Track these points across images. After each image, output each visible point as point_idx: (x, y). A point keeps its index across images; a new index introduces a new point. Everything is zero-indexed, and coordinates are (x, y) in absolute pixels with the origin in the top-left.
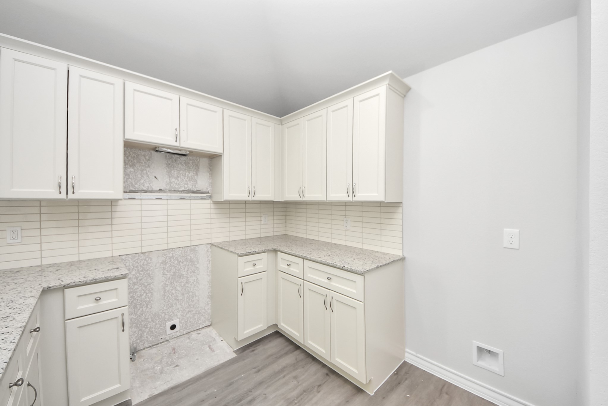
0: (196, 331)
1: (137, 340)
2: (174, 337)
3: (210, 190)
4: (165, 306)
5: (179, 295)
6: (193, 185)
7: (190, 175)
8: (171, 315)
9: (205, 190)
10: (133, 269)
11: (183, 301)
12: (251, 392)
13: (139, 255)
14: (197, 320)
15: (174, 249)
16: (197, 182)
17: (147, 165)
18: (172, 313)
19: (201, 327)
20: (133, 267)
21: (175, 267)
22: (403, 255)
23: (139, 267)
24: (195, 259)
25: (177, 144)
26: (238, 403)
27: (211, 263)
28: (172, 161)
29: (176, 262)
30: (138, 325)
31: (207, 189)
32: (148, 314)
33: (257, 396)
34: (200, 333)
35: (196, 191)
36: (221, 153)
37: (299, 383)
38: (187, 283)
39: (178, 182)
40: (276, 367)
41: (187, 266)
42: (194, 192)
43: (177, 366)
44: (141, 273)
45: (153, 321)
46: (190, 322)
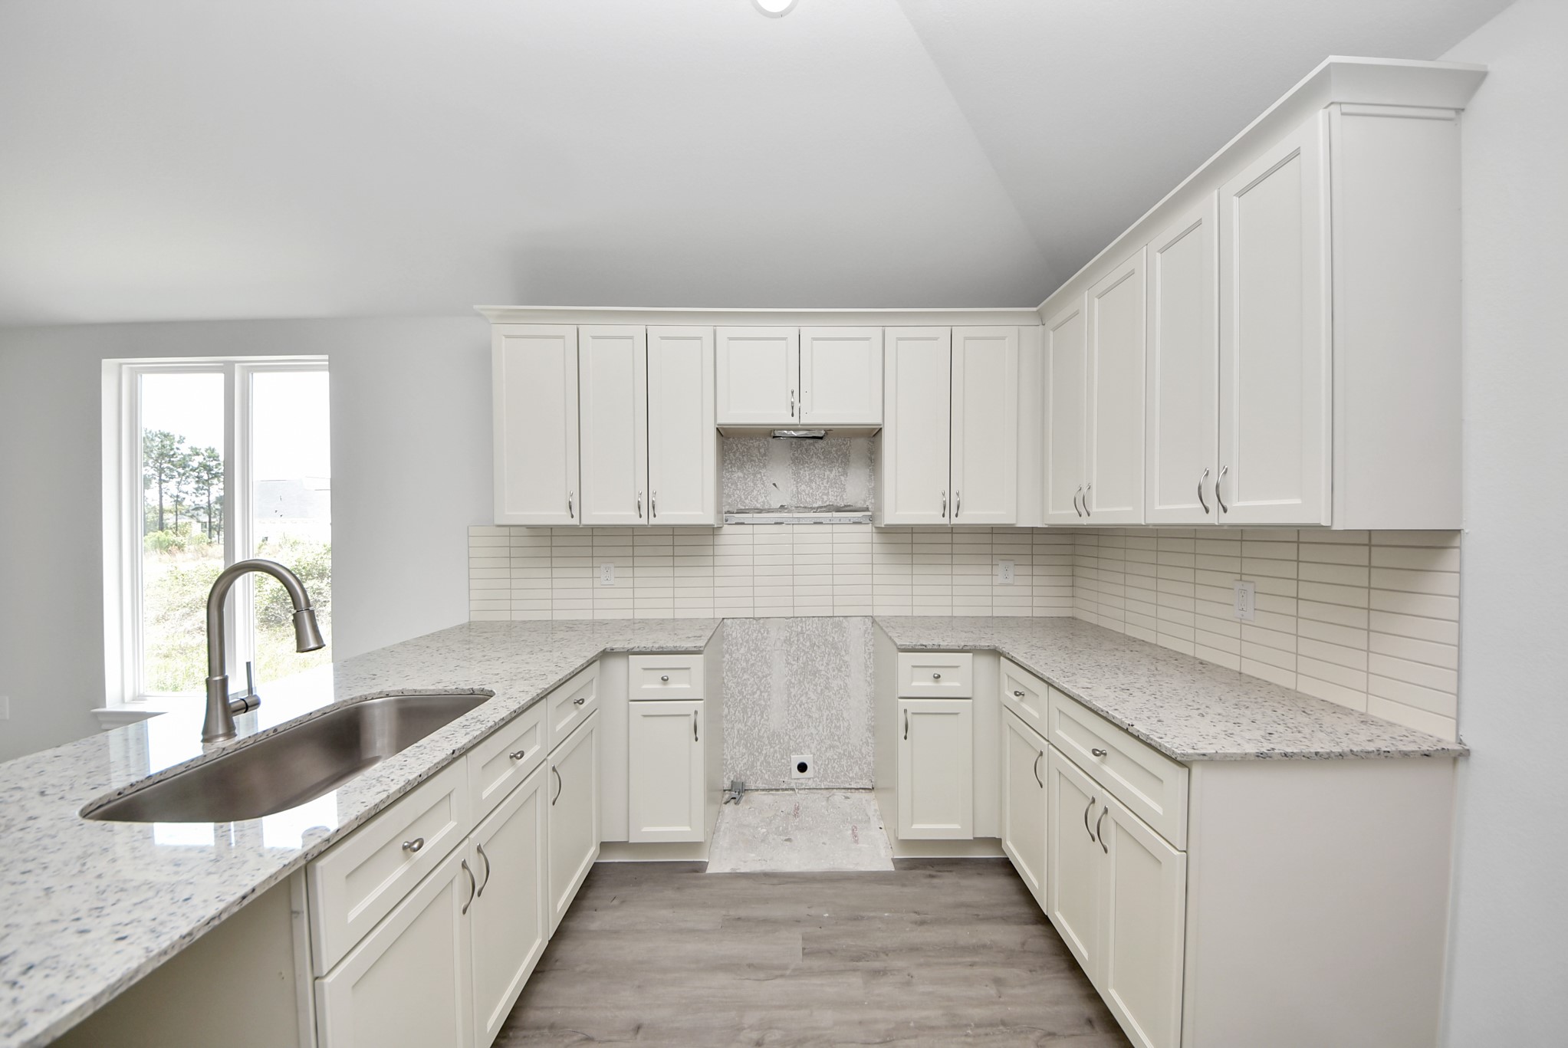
0: (843, 791)
1: (746, 770)
2: (803, 787)
3: (871, 503)
4: (790, 723)
5: (814, 709)
6: (837, 496)
7: (832, 476)
8: (800, 742)
9: (859, 505)
10: (741, 644)
11: (820, 722)
12: (887, 955)
13: (750, 622)
14: (845, 768)
15: (804, 619)
16: (845, 489)
17: (761, 464)
18: (800, 740)
19: (853, 787)
20: (741, 642)
21: (806, 653)
22: (1461, 743)
23: (751, 642)
24: (841, 643)
25: (795, 420)
26: (852, 960)
27: (872, 657)
28: (802, 453)
29: (808, 644)
30: (749, 745)
31: (865, 501)
32: (763, 730)
33: (894, 970)
34: (849, 798)
35: (843, 507)
36: (880, 425)
37: (1000, 997)
38: (826, 688)
39: (811, 491)
40: (965, 935)
41: (826, 655)
42: (839, 510)
43: (789, 840)
44: (754, 653)
45: (770, 744)
46: (833, 768)
